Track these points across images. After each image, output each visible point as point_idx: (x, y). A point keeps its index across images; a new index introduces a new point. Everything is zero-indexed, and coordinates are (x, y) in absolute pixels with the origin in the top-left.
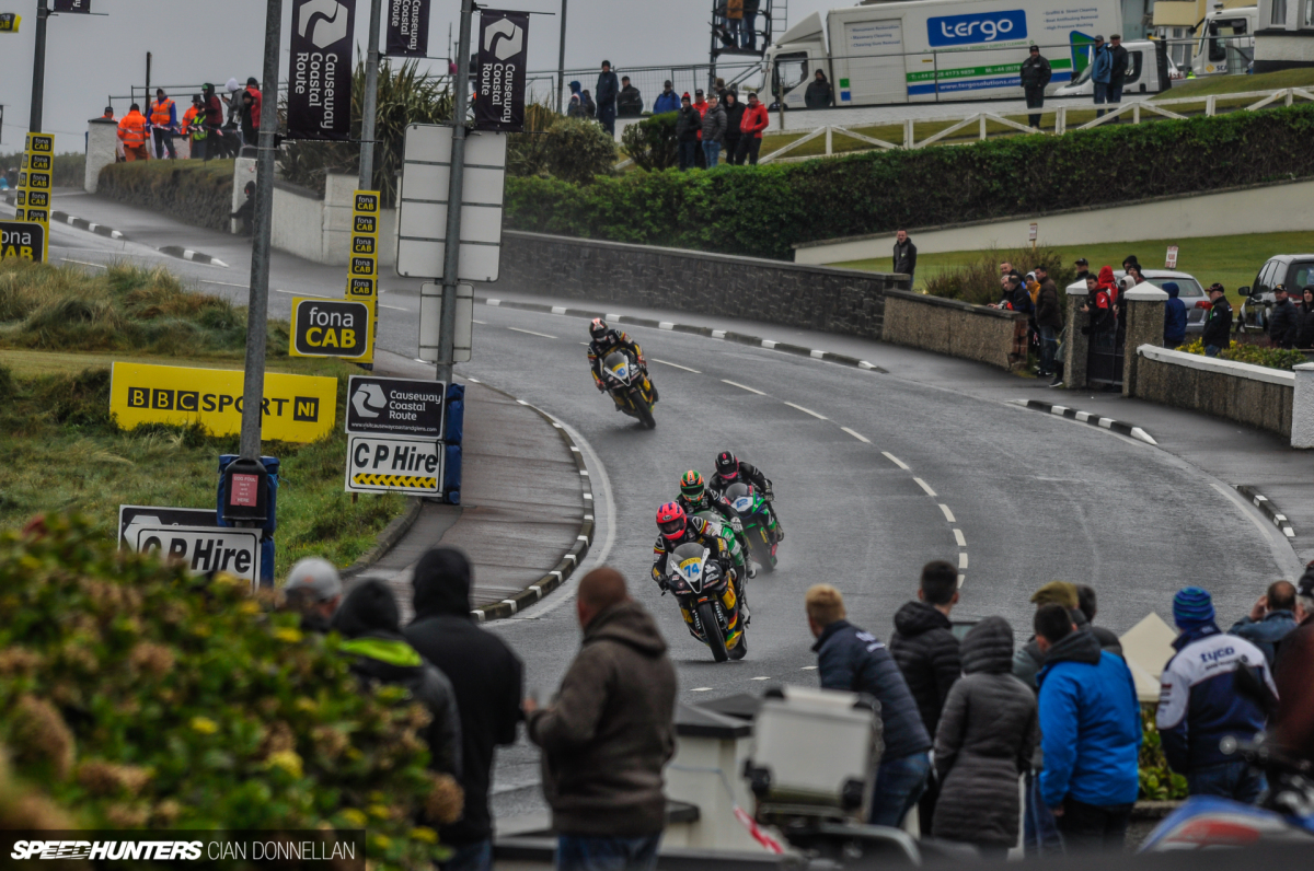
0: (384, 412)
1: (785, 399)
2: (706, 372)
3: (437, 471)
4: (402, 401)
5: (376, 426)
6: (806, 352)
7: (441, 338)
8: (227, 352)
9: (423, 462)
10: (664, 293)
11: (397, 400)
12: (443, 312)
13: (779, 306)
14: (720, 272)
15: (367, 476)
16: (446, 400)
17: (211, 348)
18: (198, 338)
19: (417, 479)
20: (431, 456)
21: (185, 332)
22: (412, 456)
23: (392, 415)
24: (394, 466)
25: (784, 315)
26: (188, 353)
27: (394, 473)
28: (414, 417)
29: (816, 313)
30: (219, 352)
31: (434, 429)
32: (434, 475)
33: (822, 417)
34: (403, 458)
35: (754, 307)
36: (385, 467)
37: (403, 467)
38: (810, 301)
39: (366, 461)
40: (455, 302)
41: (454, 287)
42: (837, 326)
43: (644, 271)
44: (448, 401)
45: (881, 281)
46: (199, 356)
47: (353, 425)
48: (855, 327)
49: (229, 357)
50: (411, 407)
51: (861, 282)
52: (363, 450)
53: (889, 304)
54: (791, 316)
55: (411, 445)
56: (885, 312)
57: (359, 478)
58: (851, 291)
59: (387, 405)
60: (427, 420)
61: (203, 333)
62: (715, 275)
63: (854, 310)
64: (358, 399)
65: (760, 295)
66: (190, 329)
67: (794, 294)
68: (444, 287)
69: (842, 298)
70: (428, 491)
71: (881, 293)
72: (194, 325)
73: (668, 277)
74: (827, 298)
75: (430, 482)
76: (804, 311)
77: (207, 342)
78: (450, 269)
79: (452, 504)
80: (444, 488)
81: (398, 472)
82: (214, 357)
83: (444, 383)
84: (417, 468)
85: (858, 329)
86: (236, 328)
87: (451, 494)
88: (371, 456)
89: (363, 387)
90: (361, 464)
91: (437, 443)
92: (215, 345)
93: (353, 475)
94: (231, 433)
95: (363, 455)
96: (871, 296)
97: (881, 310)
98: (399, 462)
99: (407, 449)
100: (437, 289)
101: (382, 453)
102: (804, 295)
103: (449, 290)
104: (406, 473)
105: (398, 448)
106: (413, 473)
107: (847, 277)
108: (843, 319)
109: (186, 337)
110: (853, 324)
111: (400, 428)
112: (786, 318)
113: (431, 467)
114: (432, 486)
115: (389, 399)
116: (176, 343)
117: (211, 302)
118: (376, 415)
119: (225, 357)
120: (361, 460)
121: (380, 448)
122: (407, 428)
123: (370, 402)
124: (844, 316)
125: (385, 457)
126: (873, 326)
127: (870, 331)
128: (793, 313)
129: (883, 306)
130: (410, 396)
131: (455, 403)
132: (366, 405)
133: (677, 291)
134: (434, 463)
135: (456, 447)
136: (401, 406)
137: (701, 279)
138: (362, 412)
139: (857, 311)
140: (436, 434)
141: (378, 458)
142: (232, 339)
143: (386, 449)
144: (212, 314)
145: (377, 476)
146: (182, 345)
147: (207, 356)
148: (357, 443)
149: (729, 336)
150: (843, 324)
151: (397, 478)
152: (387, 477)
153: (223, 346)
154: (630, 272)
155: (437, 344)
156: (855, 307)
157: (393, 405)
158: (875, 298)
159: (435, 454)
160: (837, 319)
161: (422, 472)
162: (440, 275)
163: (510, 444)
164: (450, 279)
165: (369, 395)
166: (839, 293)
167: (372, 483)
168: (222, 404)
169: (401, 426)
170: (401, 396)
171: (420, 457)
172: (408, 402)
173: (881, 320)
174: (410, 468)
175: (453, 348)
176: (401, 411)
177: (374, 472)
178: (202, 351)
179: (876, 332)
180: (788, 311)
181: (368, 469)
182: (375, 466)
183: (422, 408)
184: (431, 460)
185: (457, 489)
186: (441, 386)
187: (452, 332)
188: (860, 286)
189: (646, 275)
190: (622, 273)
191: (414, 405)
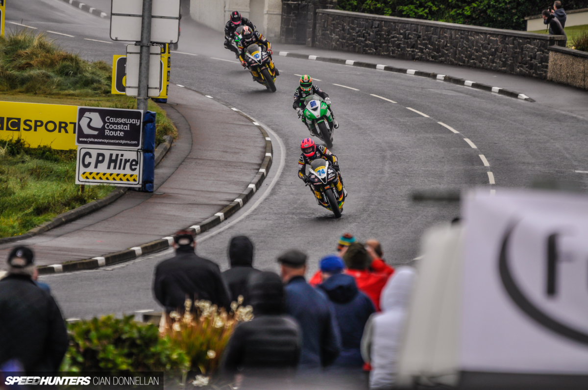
0: (101, 131)
1: (440, 120)
2: (400, 101)
3: (137, 170)
4: (114, 124)
5: (96, 140)
6: (489, 89)
7: (140, 81)
8: (72, 92)
9: (128, 164)
10: (421, 50)
11: (111, 123)
12: (141, 64)
13: (488, 58)
14: (453, 36)
15: (91, 173)
16: (143, 122)
17: (61, 89)
18: (53, 83)
19: (125, 175)
20: (134, 160)
21: (45, 78)
22: (121, 160)
23: (107, 133)
24: (109, 168)
25: (491, 64)
26: (45, 92)
27: (109, 172)
28: (122, 134)
29: (509, 62)
30: (66, 92)
31: (136, 142)
32: (136, 173)
33: (455, 132)
34: (115, 161)
35: (473, 59)
36: (103, 168)
37: (115, 168)
38: (505, 55)
39: (90, 164)
40: (149, 57)
41: (148, 47)
42: (521, 71)
43: (410, 36)
44: (145, 123)
45: (547, 40)
46: (53, 94)
47: (81, 139)
48: (532, 71)
49: (73, 95)
50: (120, 127)
51: (535, 41)
52: (87, 157)
53: (552, 56)
54: (494, 65)
55: (120, 153)
56: (550, 61)
57: (85, 175)
58: (529, 48)
59: (104, 126)
60: (131, 135)
61: (57, 79)
62: (451, 37)
63: (531, 60)
64: (84, 122)
65: (477, 51)
66: (48, 77)
67: (497, 50)
68: (142, 47)
69: (524, 52)
70: (132, 184)
71: (546, 49)
72: (52, 74)
73: (424, 40)
74: (515, 53)
75: (133, 178)
76: (502, 61)
77: (59, 85)
78: (145, 35)
79: (147, 192)
80: (143, 182)
81: (111, 171)
82: (63, 95)
83: (142, 111)
84: (124, 168)
85: (533, 73)
86: (79, 75)
87: (147, 185)
88: (93, 161)
89: (87, 114)
90: (87, 166)
91: (137, 151)
92: (64, 87)
93: (81, 173)
94: (42, 145)
95: (87, 161)
96: (541, 50)
97: (546, 60)
98: (112, 165)
99: (117, 155)
100: (137, 49)
101: (101, 158)
102: (502, 50)
103: (145, 49)
104: (117, 171)
105: (111, 155)
106: (122, 172)
107: (527, 38)
108: (525, 66)
109: (45, 82)
110: (531, 69)
111: (112, 141)
112: (492, 66)
113: (133, 167)
114: (134, 180)
115: (105, 122)
116: (38, 86)
117: (65, 58)
118: (96, 133)
119: (69, 95)
120: (86, 163)
121: (99, 155)
122: (117, 141)
123: (92, 124)
124: (525, 64)
125: (102, 161)
126: (542, 71)
127: (541, 74)
128: (496, 63)
129: (548, 57)
130: (120, 120)
131: (149, 125)
132: (89, 126)
133: (429, 49)
134: (136, 165)
135: (151, 154)
136: (113, 127)
137: (442, 41)
138: (87, 131)
139: (533, 61)
140: (137, 145)
141: (98, 162)
142: (76, 83)
143: (103, 155)
144: (64, 67)
145: (97, 174)
146: (42, 87)
147: (58, 94)
148: (83, 152)
149: (448, 79)
150: (524, 70)
151: (111, 175)
152: (104, 174)
153: (69, 88)
154: (402, 36)
155: (137, 85)
156: (531, 59)
157: (108, 126)
158: (543, 52)
159: (136, 159)
160: (522, 67)
161: (128, 171)
162: (139, 39)
163: (224, 152)
164: (145, 42)
165: (91, 120)
166: (522, 49)
167: (94, 178)
168: (36, 126)
169: (114, 140)
170: (113, 120)
171: (126, 161)
172: (118, 124)
173: (547, 67)
174: (120, 168)
175: (148, 88)
176: (113, 130)
177: (95, 171)
178: (55, 91)
179: (544, 74)
180: (493, 62)
181: (91, 169)
182: (96, 167)
183: (127, 128)
184: (134, 163)
185: (152, 182)
186: (140, 113)
187: (147, 78)
188: (534, 44)
189: (411, 38)
190: (396, 37)
191: (122, 126)
